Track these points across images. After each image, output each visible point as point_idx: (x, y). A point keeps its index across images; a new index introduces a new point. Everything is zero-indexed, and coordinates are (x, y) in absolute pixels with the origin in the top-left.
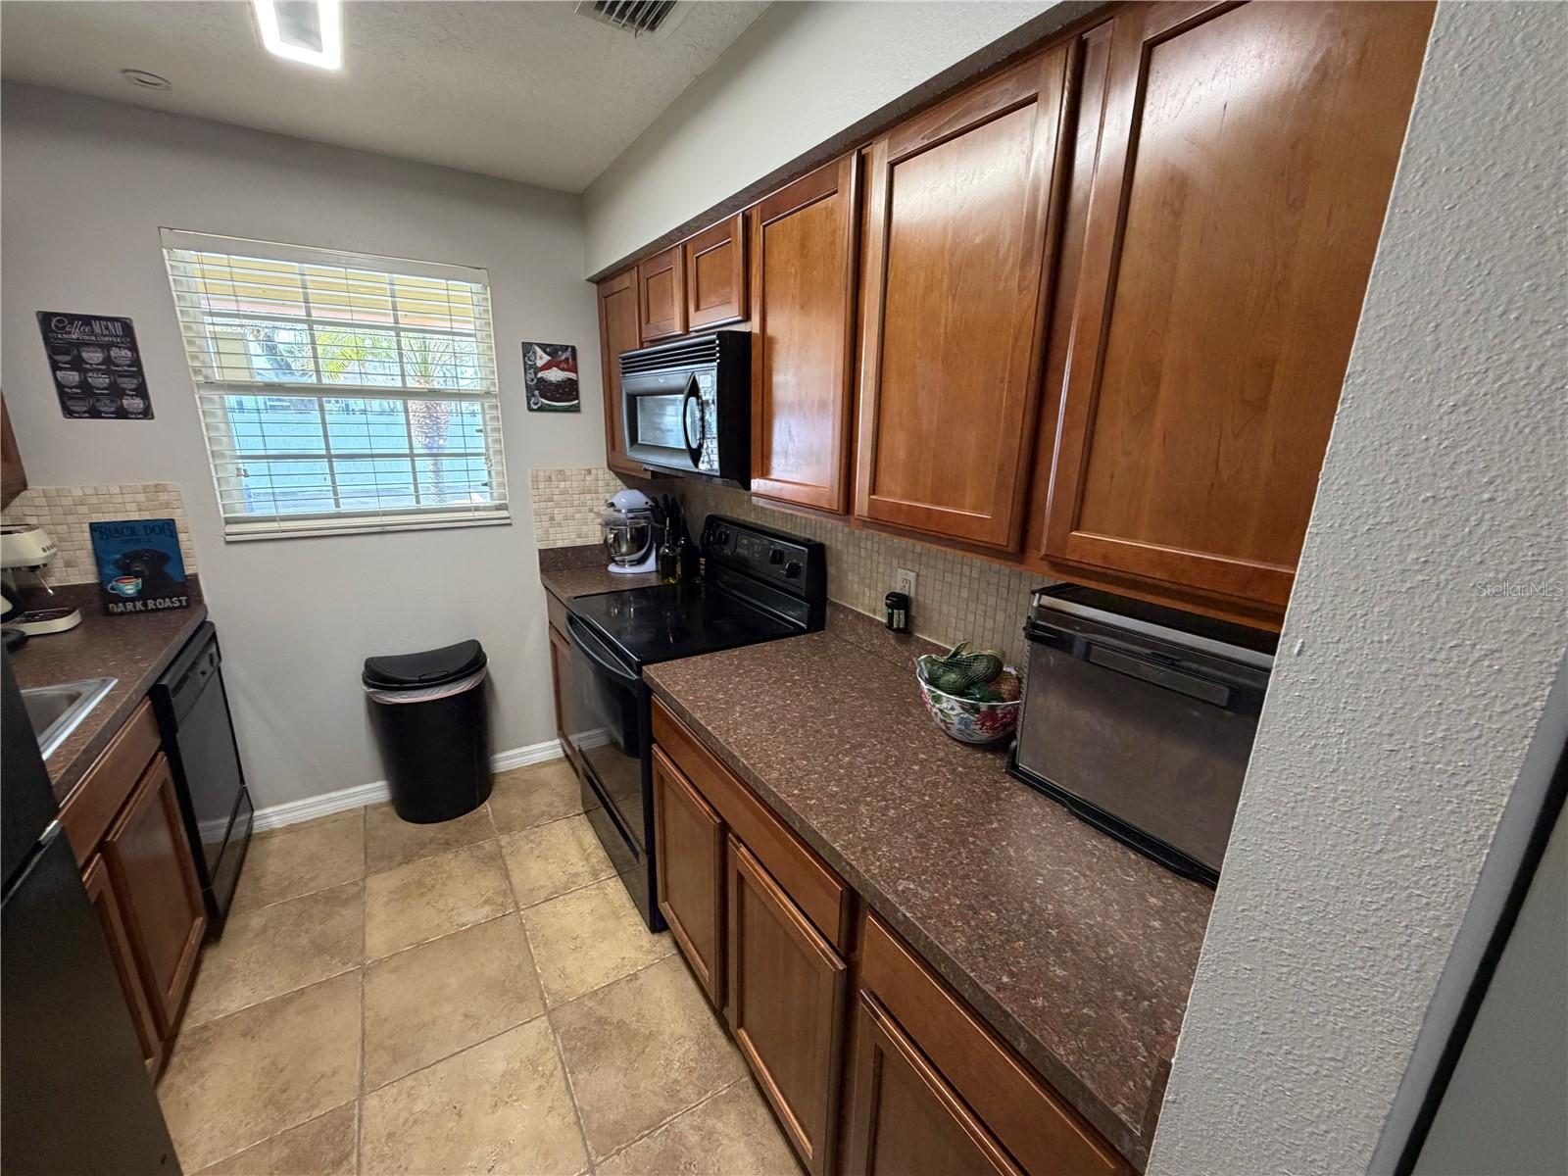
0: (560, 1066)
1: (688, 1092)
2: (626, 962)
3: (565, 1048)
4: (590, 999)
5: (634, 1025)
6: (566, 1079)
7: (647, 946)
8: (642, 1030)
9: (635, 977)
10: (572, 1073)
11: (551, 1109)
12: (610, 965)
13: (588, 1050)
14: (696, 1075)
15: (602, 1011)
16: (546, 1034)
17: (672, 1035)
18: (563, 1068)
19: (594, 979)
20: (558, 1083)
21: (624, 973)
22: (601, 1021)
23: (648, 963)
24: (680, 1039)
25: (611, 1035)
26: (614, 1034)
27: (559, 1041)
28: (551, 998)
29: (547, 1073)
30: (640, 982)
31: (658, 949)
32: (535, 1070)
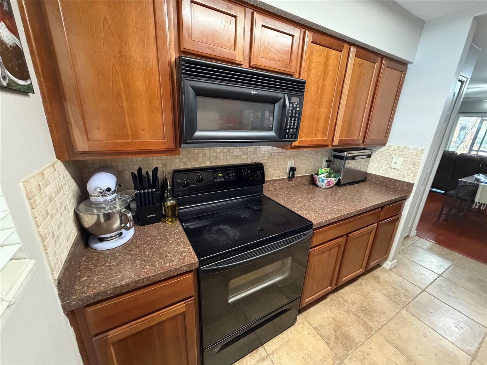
0: (358, 349)
1: (346, 308)
2: (310, 333)
3: (352, 349)
4: (330, 344)
5: (333, 325)
6: (360, 346)
7: (301, 326)
8: (333, 323)
9: (315, 328)
10: (357, 344)
11: (371, 349)
12: (313, 339)
13: (348, 340)
14: (340, 306)
15: (333, 338)
16: (350, 358)
17: (332, 314)
18: (358, 348)
19: (322, 345)
20: (362, 348)
21: (315, 333)
22: (336, 338)
23: (308, 324)
24: (332, 312)
25: (340, 333)
26: (339, 332)
27: (350, 352)
28: (336, 361)
29: (362, 353)
30: (317, 326)
31: (301, 321)
32: (364, 358)
